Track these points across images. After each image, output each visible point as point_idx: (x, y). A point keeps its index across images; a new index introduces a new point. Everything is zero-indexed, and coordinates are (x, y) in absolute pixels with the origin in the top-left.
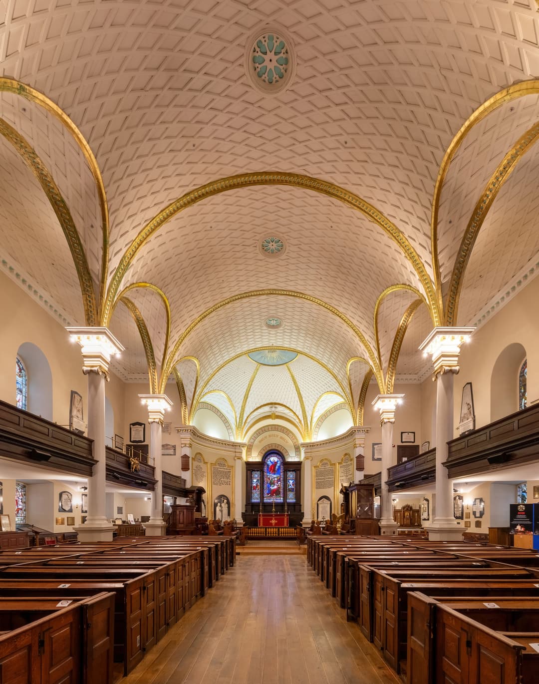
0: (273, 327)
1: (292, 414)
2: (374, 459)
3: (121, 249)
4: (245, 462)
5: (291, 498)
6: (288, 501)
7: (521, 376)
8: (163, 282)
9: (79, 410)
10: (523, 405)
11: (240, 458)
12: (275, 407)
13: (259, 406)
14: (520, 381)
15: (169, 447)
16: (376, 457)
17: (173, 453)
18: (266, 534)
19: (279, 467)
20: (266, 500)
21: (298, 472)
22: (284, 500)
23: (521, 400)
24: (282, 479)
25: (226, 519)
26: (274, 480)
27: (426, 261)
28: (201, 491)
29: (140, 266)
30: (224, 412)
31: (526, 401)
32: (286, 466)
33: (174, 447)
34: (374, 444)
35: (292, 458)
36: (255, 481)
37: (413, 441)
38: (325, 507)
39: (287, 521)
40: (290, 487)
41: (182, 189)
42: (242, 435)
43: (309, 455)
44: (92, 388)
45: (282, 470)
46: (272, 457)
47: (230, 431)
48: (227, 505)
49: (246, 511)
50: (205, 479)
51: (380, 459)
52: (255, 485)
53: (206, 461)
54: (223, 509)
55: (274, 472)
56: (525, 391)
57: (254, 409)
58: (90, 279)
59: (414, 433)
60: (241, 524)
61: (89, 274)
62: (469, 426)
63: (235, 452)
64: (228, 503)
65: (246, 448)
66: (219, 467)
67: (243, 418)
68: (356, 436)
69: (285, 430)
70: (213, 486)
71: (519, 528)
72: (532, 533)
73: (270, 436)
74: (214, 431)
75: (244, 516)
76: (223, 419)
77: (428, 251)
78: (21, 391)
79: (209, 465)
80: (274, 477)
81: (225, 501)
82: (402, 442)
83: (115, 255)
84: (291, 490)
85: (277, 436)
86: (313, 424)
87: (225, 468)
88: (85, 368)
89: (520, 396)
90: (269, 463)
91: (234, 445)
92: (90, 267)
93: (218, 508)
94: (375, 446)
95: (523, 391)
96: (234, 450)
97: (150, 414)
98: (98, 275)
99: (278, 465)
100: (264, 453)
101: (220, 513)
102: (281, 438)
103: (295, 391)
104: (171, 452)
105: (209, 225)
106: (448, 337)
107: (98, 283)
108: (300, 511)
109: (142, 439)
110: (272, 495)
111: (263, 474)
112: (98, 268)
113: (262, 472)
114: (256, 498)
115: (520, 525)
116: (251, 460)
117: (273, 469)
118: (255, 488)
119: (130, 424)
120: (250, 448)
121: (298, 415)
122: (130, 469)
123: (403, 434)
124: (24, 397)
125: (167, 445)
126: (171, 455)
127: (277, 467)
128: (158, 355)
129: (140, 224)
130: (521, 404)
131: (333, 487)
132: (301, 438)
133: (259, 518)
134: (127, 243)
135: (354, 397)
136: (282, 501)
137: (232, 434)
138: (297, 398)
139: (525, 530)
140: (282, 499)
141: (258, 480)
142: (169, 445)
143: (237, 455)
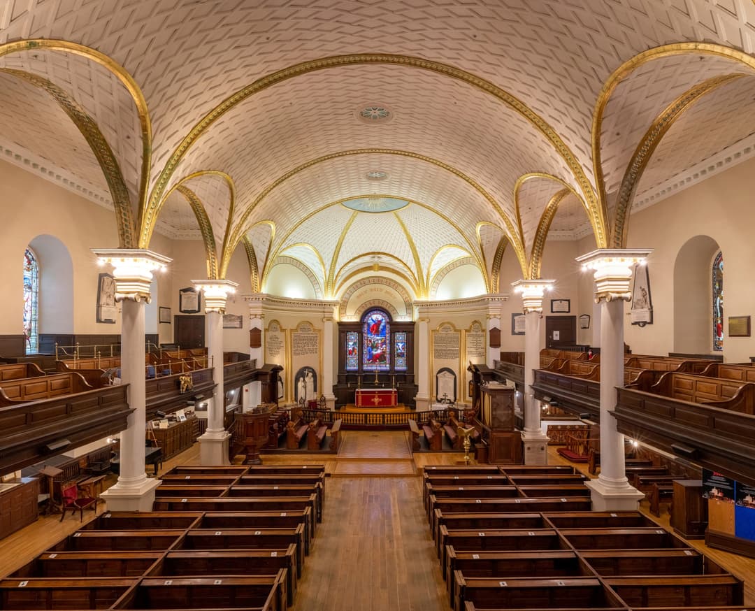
0: (376, 179)
1: (402, 265)
2: (513, 333)
3: (168, 151)
4: (338, 323)
5: (401, 365)
6: (396, 368)
7: (714, 269)
8: (225, 164)
9: (109, 296)
10: (718, 304)
11: (330, 319)
12: (379, 257)
13: (357, 256)
14: (714, 274)
15: (233, 318)
16: (517, 330)
17: (238, 326)
18: (366, 421)
19: (384, 327)
20: (365, 368)
21: (410, 334)
22: (390, 367)
23: (715, 297)
24: (387, 341)
25: (311, 396)
26: (378, 343)
27: (584, 165)
28: (277, 369)
29: (194, 159)
30: (308, 264)
31: (721, 302)
32: (393, 327)
33: (240, 318)
34: (514, 315)
35: (402, 317)
36: (351, 343)
37: (567, 310)
38: (446, 383)
39: (395, 399)
40: (399, 351)
41: (251, 77)
42: (333, 293)
43: (425, 315)
44: (128, 318)
45: (387, 330)
46: (374, 314)
47: (317, 287)
48: (312, 379)
49: (339, 382)
50: (282, 351)
51: (523, 333)
52: (351, 349)
53: (284, 328)
54: (308, 384)
55: (377, 332)
56: (720, 289)
57: (350, 259)
58: (126, 190)
59: (569, 301)
60: (330, 400)
61: (124, 185)
62: (644, 317)
63: (324, 312)
64: (314, 376)
65: (338, 307)
66: (301, 332)
67: (334, 271)
68: (489, 305)
69: (392, 283)
70: (294, 357)
71: (714, 491)
72: (733, 501)
73: (371, 290)
74: (294, 291)
75: (336, 390)
76: (308, 272)
77: (588, 158)
78: (30, 288)
79: (288, 333)
80: (377, 339)
81: (310, 374)
82: (552, 312)
83: (160, 159)
84: (401, 355)
85: (381, 290)
86: (431, 279)
87: (309, 332)
88: (118, 296)
89: (714, 293)
90: (370, 321)
91: (322, 304)
92: (125, 178)
93: (300, 384)
94: (516, 318)
95: (717, 287)
96: (322, 310)
97: (207, 301)
98: (137, 186)
99: (383, 324)
100: (363, 310)
101: (303, 390)
102: (387, 292)
103: (405, 240)
104: (237, 324)
105: (289, 102)
106: (616, 260)
107: (136, 194)
108: (413, 382)
109: (197, 309)
110: (374, 361)
111: (362, 335)
112: (137, 178)
113: (361, 333)
114: (352, 365)
115: (717, 488)
116: (345, 319)
117: (376, 328)
118: (351, 353)
119: (180, 290)
120: (343, 305)
121: (409, 266)
122: (180, 388)
123: (554, 302)
124: (34, 294)
125: (231, 316)
126: (236, 328)
127: (381, 327)
128: (219, 232)
129: (194, 120)
130: (716, 303)
131: (458, 359)
132: (414, 294)
133: (357, 396)
134: (175, 142)
135: (487, 258)
136: (388, 368)
137: (319, 290)
138: (408, 248)
139: (724, 496)
140: (388, 365)
141: (355, 343)
142: (233, 316)
143: (326, 316)
